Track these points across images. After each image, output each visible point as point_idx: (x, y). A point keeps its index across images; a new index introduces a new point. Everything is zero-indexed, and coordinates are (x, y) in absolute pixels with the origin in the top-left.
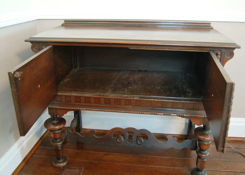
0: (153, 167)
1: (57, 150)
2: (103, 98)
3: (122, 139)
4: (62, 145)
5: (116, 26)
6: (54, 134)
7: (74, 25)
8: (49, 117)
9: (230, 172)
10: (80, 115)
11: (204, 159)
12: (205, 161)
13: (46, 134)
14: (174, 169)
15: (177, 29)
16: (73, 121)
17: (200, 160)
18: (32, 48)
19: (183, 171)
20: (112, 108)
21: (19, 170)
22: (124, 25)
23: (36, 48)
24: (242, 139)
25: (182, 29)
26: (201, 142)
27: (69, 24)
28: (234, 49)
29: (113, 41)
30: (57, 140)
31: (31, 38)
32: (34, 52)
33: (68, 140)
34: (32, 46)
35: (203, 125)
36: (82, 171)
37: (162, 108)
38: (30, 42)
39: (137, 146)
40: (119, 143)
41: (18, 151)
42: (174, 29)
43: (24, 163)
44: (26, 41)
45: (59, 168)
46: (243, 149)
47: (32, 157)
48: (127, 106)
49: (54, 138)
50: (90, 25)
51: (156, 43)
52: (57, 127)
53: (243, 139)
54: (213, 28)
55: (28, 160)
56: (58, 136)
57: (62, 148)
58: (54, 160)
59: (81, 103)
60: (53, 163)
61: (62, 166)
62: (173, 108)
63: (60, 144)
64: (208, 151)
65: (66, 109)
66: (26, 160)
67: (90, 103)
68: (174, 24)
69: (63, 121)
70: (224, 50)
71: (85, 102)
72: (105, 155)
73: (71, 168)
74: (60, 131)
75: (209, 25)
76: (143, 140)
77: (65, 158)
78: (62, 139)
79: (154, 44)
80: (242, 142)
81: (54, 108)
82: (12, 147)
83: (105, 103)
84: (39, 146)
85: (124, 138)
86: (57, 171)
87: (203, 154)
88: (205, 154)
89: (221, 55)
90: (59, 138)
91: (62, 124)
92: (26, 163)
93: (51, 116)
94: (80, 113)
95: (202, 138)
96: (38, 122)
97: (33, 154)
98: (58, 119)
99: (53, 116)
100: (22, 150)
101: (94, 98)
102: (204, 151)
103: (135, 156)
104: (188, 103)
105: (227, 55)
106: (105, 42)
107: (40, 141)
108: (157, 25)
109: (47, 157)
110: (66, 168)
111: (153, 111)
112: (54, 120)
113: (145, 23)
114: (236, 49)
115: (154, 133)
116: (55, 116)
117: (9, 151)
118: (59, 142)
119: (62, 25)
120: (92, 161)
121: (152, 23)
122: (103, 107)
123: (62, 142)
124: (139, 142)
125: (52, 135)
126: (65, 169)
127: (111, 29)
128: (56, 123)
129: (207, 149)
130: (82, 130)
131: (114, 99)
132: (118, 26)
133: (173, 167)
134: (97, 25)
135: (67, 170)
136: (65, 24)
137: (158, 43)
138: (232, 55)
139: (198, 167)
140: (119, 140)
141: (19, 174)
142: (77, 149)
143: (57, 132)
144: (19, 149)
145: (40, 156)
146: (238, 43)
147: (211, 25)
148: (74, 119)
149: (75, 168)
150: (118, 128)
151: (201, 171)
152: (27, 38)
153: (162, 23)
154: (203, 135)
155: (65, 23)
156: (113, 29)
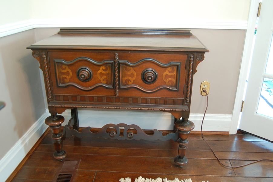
0: (142, 157)
1: (57, 144)
2: (96, 96)
3: (115, 133)
4: (61, 140)
5: (107, 34)
6: (54, 129)
7: (69, 33)
8: (49, 115)
9: (208, 160)
10: (77, 115)
11: (184, 147)
12: (185, 149)
13: (46, 134)
14: (160, 158)
15: (161, 36)
16: (70, 120)
17: (181, 148)
18: (33, 54)
19: (168, 160)
20: (103, 105)
21: (23, 163)
22: (114, 33)
23: (37, 55)
24: (221, 133)
25: (165, 36)
26: (180, 133)
27: (65, 32)
28: (204, 52)
29: (103, 47)
30: (56, 135)
31: (32, 45)
32: (35, 58)
33: (66, 136)
34: (33, 52)
35: (182, 118)
36: (80, 162)
37: (147, 104)
38: (31, 49)
39: (128, 139)
40: (111, 137)
41: (22, 147)
42: (158, 36)
43: (27, 158)
44: (28, 48)
45: (59, 160)
46: (222, 141)
47: (34, 153)
48: (117, 103)
49: (54, 133)
50: (83, 33)
51: (139, 49)
52: (57, 123)
53: (223, 133)
54: (192, 35)
55: (31, 156)
56: (57, 132)
57: (62, 143)
58: (55, 154)
59: (77, 101)
60: (54, 157)
61: (62, 158)
62: (156, 104)
63: (59, 138)
64: (187, 140)
65: (64, 107)
66: (29, 155)
67: (85, 101)
68: (159, 31)
69: (62, 119)
70: (196, 54)
71: (81, 101)
72: (100, 149)
73: (70, 161)
74: (59, 127)
75: (189, 32)
76: (133, 134)
77: (64, 151)
78: (61, 134)
79: (137, 49)
80: (222, 135)
81: (54, 107)
82: (17, 143)
83: (98, 101)
84: (40, 143)
85: (116, 133)
86: (58, 163)
87: (183, 143)
88: (185, 143)
89: (194, 58)
90: (58, 134)
91: (61, 121)
92: (30, 158)
93: (51, 114)
94: (77, 113)
95: (181, 129)
96: (38, 122)
97: (35, 150)
98: (57, 116)
99: (53, 114)
100: (25, 146)
101: (88, 97)
102: (184, 140)
103: (127, 149)
104: (168, 99)
105: (199, 58)
106: (96, 48)
107: (41, 139)
108: (144, 32)
109: (47, 152)
110: (66, 161)
111: (139, 107)
112: (54, 117)
113: (133, 31)
114: (206, 53)
115: (144, 130)
116: (55, 114)
117: (14, 146)
118: (59, 137)
119: (59, 33)
120: (89, 154)
121: (139, 31)
122: (96, 104)
123: (61, 137)
124: (130, 136)
125: (53, 131)
126: (64, 162)
127: (102, 37)
128: (56, 120)
129: (186, 139)
130: (79, 129)
131: (105, 98)
132: (109, 33)
133: (160, 157)
134: (90, 33)
135: (67, 162)
136: (61, 33)
137: (141, 49)
138: (202, 58)
139: (180, 155)
140: (112, 135)
141: (23, 167)
142: (75, 145)
143: (57, 128)
144: (23, 146)
145: (41, 152)
146: (208, 48)
147: (191, 32)
148: (71, 118)
149: (73, 160)
150: (111, 124)
151: (183, 158)
152: (29, 46)
153: (148, 31)
154: (182, 126)
155: (61, 31)
156: (104, 37)
